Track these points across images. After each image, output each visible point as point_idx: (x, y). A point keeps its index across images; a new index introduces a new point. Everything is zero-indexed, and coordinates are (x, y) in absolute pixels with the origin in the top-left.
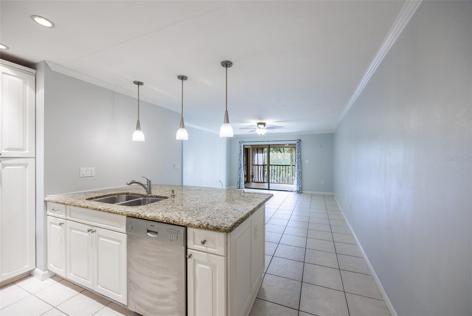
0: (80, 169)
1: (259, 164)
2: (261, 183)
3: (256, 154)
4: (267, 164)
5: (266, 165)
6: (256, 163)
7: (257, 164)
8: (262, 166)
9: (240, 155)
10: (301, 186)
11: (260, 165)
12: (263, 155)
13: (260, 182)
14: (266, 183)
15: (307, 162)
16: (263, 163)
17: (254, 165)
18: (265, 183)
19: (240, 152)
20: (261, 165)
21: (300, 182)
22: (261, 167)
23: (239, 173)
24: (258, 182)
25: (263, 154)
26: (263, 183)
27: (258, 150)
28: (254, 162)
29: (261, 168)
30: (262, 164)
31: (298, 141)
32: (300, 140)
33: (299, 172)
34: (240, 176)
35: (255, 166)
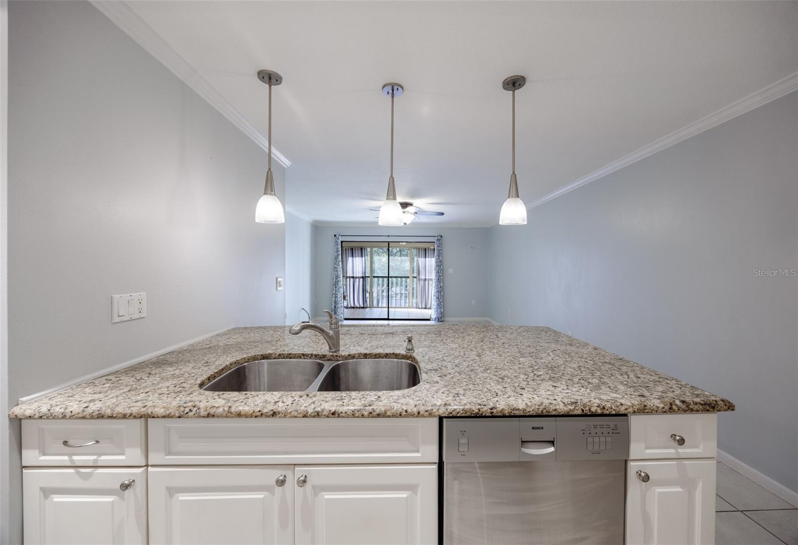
0: (112, 297)
1: (355, 276)
2: (359, 308)
3: (350, 259)
4: (369, 275)
5: (369, 277)
6: (349, 274)
7: (352, 276)
8: (361, 280)
9: (336, 259)
10: (444, 311)
11: (356, 278)
12: (362, 259)
13: (357, 307)
14: (368, 307)
15: (451, 271)
16: (363, 273)
17: (347, 277)
18: (366, 308)
19: (336, 254)
20: (359, 277)
21: (442, 303)
22: (359, 281)
23: (334, 292)
24: (354, 308)
25: (364, 258)
26: (363, 308)
27: (354, 251)
28: (347, 272)
29: (359, 283)
30: (362, 276)
31: (440, 238)
32: (441, 236)
33: (441, 287)
34: (336, 297)
35: (348, 279)
